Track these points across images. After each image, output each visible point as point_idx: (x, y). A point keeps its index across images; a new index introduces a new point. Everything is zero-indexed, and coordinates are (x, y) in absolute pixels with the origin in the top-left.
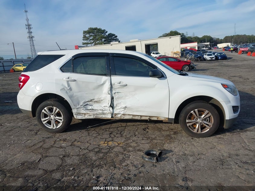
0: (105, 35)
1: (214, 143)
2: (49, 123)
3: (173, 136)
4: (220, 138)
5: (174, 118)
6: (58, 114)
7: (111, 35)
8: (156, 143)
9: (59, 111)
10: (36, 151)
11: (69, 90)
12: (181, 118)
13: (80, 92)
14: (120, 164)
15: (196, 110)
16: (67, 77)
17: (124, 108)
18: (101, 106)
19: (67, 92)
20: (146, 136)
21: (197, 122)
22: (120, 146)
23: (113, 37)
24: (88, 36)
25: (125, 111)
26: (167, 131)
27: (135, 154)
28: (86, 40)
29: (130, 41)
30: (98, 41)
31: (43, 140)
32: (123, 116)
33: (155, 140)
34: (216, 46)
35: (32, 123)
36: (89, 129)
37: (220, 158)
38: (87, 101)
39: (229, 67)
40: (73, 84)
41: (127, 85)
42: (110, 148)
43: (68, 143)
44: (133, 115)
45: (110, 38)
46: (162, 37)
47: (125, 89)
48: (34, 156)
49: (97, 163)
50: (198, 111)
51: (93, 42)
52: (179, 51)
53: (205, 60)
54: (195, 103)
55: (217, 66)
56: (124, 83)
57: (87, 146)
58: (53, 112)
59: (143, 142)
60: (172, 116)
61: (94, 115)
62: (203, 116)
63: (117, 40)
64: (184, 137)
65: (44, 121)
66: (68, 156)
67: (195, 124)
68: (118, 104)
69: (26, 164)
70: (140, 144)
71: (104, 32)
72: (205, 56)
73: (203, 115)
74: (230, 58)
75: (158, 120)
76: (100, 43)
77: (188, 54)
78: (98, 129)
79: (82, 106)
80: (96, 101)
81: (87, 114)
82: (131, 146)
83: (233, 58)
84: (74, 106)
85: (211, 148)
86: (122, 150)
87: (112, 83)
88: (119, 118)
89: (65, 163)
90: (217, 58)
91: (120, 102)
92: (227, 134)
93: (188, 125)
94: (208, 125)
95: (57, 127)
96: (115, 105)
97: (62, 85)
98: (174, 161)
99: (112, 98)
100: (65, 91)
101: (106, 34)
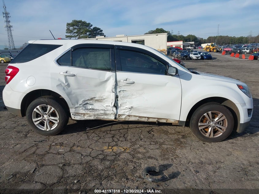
0: (90, 29)
1: (228, 149)
2: (42, 124)
3: (182, 140)
4: (233, 143)
5: (185, 121)
6: (53, 114)
7: (96, 29)
8: (167, 149)
9: (54, 110)
10: (29, 159)
11: (67, 86)
12: (193, 121)
13: (79, 89)
14: (133, 175)
15: (210, 112)
16: (65, 71)
17: (130, 108)
18: (103, 106)
19: (64, 89)
20: (153, 140)
21: (210, 125)
22: (127, 151)
23: (99, 31)
24: (72, 29)
25: (131, 112)
26: (174, 134)
27: (146, 162)
28: (70, 33)
29: (117, 36)
30: (83, 35)
31: (35, 144)
32: (128, 117)
33: (163, 144)
34: (200, 46)
35: (18, 123)
36: (87, 131)
37: (241, 167)
38: (87, 99)
39: (215, 67)
40: (71, 80)
41: (134, 83)
42: (116, 154)
43: (66, 148)
44: (140, 117)
45: (96, 32)
46: (148, 34)
47: (132, 87)
48: (27, 165)
49: (105, 173)
50: (212, 113)
51: (77, 36)
52: (166, 49)
53: (191, 59)
54: (209, 104)
55: (203, 65)
56: (131, 81)
57: (89, 152)
58: (47, 111)
59: (152, 147)
60: (184, 118)
61: (95, 115)
62: (217, 119)
63: (102, 34)
64: (194, 141)
65: (36, 121)
66: (69, 165)
67: (207, 128)
68: (123, 103)
69: (18, 176)
70: (149, 150)
71: (89, 25)
72: (191, 55)
73: (216, 117)
74: (215, 58)
75: (168, 122)
76: (84, 37)
77: (174, 53)
78: (97, 131)
79: (81, 106)
80: (98, 100)
81: (87, 114)
82: (140, 152)
83: (218, 59)
84: (72, 105)
85: (228, 155)
86: (130, 157)
87: (118, 80)
88: (124, 120)
89: (67, 174)
90: (202, 58)
91: (126, 101)
92: (239, 138)
93: (200, 128)
94: (221, 129)
95: (52, 129)
96: (119, 105)
97: (59, 80)
98: (192, 170)
99: (117, 97)
100: (62, 88)
101: (91, 27)
